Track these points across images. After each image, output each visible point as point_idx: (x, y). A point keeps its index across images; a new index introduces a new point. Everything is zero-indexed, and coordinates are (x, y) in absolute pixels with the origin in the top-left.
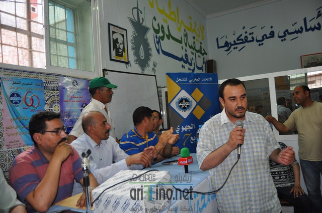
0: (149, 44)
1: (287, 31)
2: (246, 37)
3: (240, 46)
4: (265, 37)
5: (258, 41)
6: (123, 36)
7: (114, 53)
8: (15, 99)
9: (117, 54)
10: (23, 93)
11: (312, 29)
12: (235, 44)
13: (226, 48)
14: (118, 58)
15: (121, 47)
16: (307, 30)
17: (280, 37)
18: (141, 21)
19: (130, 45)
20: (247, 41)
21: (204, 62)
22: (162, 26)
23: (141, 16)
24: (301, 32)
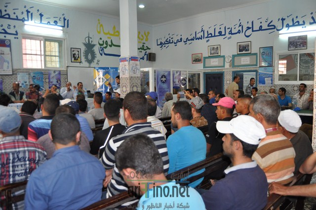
0: (94, 52)
1: (187, 38)
2: (170, 40)
3: (167, 45)
4: (178, 41)
5: (175, 43)
6: (78, 51)
7: (73, 59)
8: (34, 78)
9: (75, 60)
10: (36, 76)
11: (198, 39)
12: (165, 44)
13: (161, 46)
14: (75, 61)
15: (77, 56)
16: (196, 39)
17: (184, 42)
18: (90, 42)
19: (82, 54)
20: (170, 43)
21: (145, 54)
22: (106, 41)
23: (90, 40)
24: (193, 40)
